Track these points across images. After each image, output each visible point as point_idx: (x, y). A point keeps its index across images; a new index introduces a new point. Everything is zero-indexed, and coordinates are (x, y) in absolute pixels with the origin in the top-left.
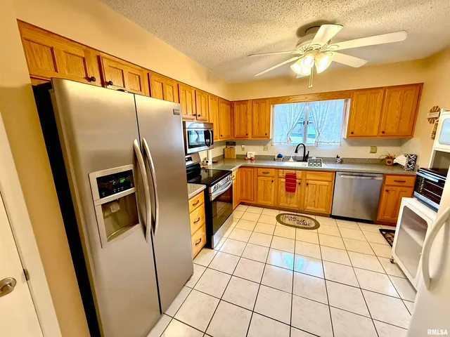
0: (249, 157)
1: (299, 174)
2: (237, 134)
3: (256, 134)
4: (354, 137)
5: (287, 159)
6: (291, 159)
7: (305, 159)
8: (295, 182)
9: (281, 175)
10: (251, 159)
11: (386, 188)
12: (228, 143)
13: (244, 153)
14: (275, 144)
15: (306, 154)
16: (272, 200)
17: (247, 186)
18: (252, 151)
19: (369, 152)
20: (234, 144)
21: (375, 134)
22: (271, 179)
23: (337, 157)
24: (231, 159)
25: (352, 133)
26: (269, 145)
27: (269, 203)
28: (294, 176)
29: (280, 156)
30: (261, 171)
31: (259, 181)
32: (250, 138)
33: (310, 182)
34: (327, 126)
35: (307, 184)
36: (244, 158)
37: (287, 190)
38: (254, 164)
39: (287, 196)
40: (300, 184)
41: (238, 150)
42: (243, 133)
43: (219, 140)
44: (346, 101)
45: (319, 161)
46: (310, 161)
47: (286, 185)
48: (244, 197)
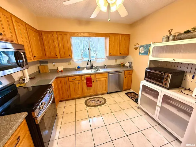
0: (59, 70)
1: (93, 77)
2: (48, 55)
3: (63, 55)
4: (111, 56)
5: (83, 69)
6: (85, 69)
7: (92, 67)
8: (91, 81)
9: (83, 79)
10: (61, 71)
11: (125, 76)
12: (41, 62)
13: (55, 68)
14: (75, 61)
15: (92, 65)
16: (80, 94)
17: (62, 90)
18: (61, 66)
19: (115, 62)
20: (47, 62)
21: (118, 54)
22: (77, 82)
23: (105, 65)
24: (46, 74)
25: (111, 54)
26: (71, 61)
27: (78, 96)
28: (90, 78)
29: (79, 68)
30: (70, 79)
31: (71, 85)
32: (59, 58)
33: (98, 79)
34: (99, 50)
35: (97, 81)
36: (56, 71)
37: (88, 86)
38: (64, 74)
39: (88, 90)
40: (93, 81)
41: (50, 66)
42: (53, 54)
43: (33, 60)
44: (106, 39)
45: (98, 68)
46: (94, 68)
47: (87, 84)
48: (62, 97)
